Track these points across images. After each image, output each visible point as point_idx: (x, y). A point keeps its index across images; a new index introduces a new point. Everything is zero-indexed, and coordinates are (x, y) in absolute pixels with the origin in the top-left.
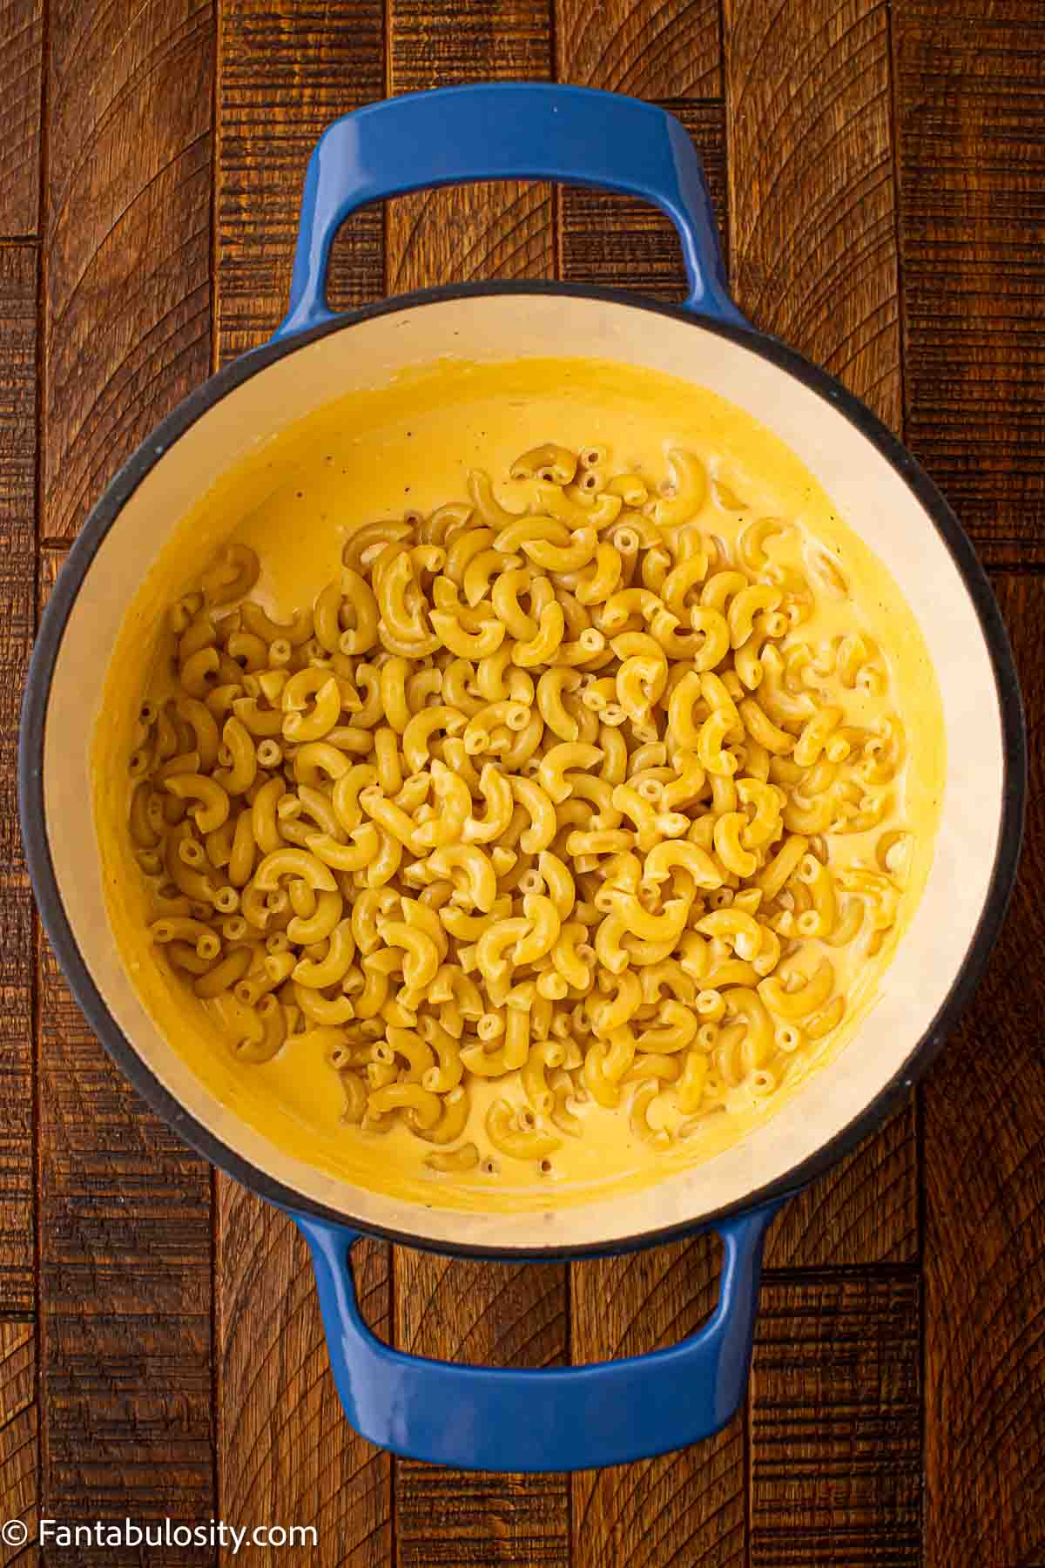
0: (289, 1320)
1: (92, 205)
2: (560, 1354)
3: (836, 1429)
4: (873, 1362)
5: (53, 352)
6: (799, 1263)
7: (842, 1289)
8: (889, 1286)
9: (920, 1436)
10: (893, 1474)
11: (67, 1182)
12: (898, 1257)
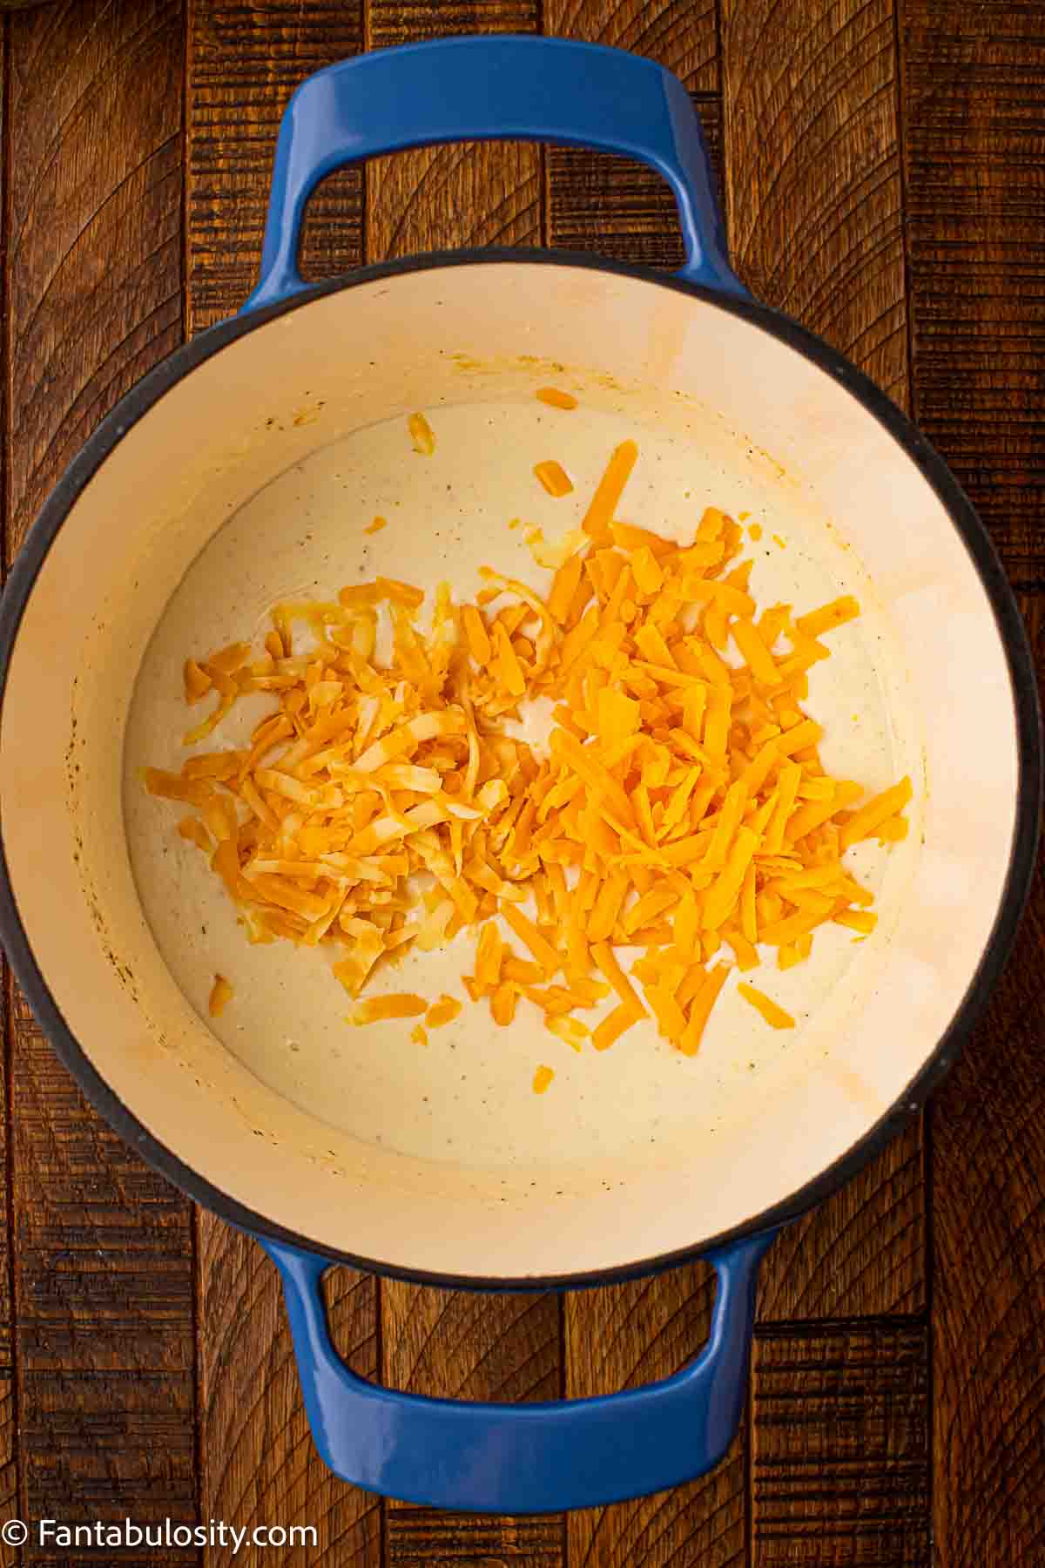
0: (274, 1376)
1: (57, 213)
3: (842, 1485)
4: (879, 1417)
5: (17, 369)
6: (802, 1315)
7: (847, 1343)
8: (896, 1337)
9: (928, 1492)
10: (900, 1532)
11: (43, 1234)
12: (906, 1307)
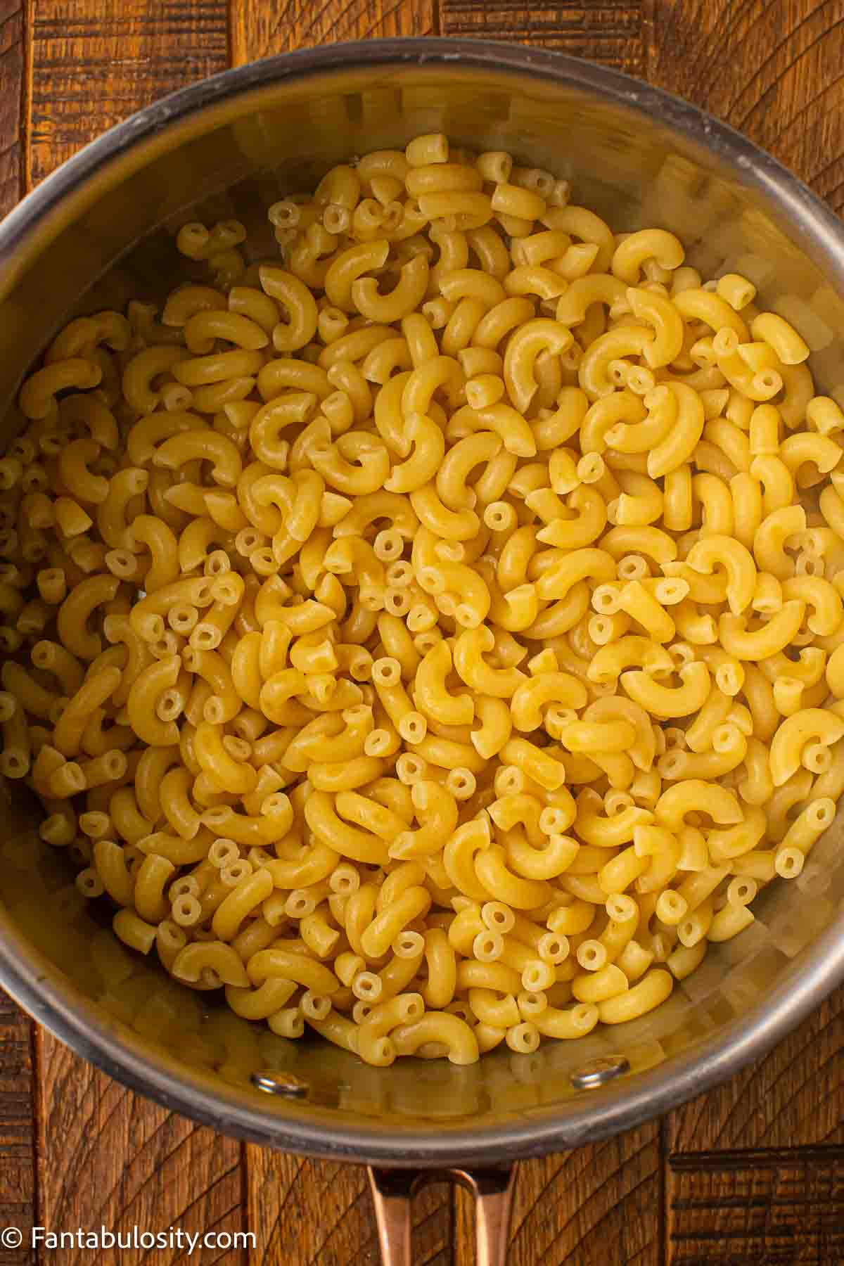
2: (444, 1250)
6: (726, 1145)
7: (776, 1176)
8: (832, 1172)
